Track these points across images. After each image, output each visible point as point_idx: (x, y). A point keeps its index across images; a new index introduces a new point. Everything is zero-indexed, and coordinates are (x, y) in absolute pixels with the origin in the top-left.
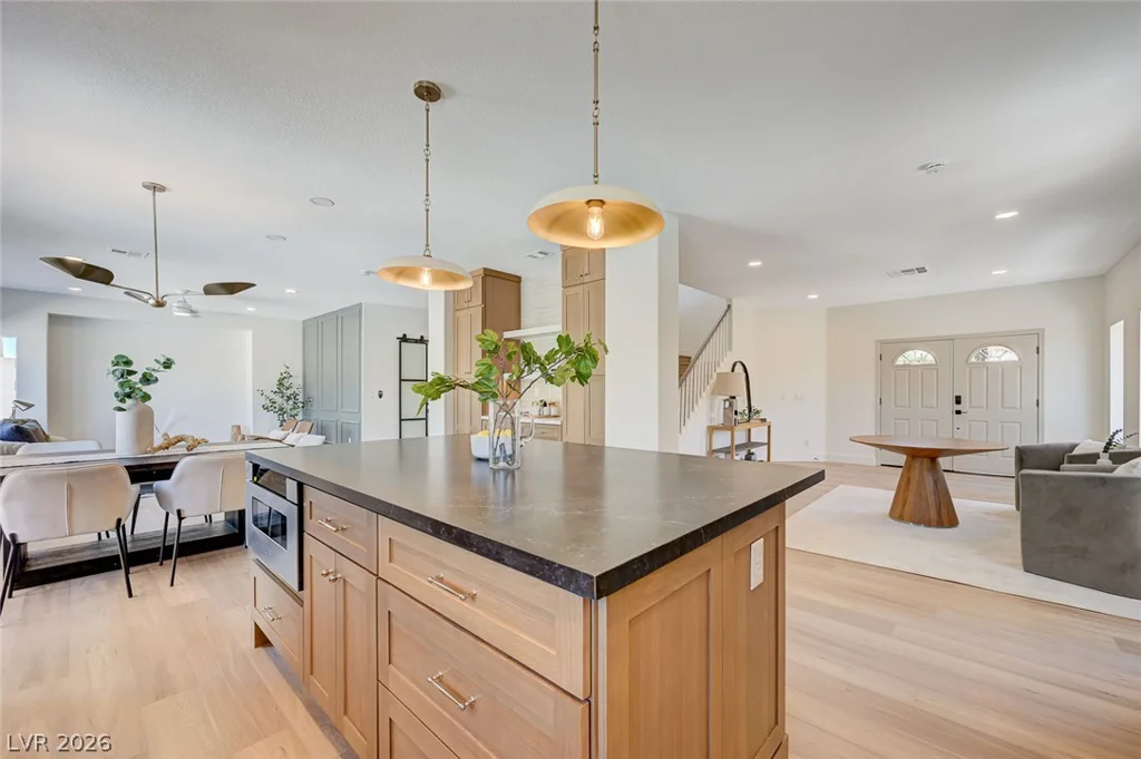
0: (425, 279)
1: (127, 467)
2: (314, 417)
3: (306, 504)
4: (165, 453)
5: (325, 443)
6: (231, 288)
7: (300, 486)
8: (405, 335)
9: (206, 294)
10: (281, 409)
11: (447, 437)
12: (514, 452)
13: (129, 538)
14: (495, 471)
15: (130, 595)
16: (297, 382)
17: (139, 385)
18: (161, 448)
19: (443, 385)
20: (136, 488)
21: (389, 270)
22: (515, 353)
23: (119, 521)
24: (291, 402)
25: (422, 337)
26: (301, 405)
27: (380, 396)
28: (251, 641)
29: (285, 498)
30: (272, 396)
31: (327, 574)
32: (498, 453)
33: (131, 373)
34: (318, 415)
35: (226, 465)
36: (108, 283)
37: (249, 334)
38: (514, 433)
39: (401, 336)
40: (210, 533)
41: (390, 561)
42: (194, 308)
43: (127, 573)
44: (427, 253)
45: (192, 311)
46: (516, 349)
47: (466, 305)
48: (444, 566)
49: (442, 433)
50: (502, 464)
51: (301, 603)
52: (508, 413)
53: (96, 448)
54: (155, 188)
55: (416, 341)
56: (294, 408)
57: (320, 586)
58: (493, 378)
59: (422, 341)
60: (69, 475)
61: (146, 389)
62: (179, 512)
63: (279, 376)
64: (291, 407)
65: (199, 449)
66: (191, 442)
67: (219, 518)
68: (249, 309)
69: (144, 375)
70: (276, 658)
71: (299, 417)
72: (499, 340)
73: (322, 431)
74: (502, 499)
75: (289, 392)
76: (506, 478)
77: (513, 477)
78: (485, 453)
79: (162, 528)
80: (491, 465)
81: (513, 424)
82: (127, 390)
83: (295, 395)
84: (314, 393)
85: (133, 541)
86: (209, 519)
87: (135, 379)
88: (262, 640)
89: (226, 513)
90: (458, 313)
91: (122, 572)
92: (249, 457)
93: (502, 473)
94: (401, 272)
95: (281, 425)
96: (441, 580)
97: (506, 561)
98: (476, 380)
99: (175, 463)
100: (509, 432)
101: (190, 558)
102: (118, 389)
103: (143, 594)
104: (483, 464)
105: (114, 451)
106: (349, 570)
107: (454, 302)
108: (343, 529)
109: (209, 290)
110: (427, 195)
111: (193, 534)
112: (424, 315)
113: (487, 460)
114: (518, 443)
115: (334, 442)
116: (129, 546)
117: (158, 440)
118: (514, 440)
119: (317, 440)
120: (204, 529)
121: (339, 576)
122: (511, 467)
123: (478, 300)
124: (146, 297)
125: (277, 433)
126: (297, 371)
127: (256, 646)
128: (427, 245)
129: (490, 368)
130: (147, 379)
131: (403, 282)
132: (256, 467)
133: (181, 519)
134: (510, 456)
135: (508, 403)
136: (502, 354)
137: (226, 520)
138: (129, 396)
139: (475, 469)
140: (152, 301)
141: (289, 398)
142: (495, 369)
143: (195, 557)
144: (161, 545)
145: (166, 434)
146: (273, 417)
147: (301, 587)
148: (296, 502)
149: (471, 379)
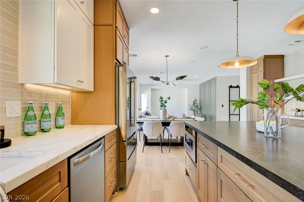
0: (237, 65)
1: (162, 123)
2: (203, 112)
3: (197, 138)
4: (168, 120)
5: (205, 120)
6: (182, 78)
7: (196, 133)
8: (231, 85)
9: (177, 80)
10: (194, 110)
11: (247, 122)
12: (277, 130)
13: (162, 139)
14: (267, 138)
15: (162, 152)
16: (198, 102)
17: (164, 104)
18: (168, 119)
19: (243, 102)
20: (163, 127)
21: (223, 64)
22: (278, 88)
23: (160, 134)
24: (197, 108)
25: (238, 85)
26: (199, 109)
27: (223, 106)
28: (185, 173)
29: (192, 135)
30: (192, 106)
31: (203, 161)
32: (269, 130)
33: (163, 101)
34: (204, 112)
35: (180, 124)
36: (159, 80)
37: (187, 89)
38: (277, 123)
39: (230, 86)
40: (177, 141)
41: (221, 162)
42: (175, 84)
43: (162, 147)
44: (238, 55)
45: (174, 85)
46: (278, 86)
47: (256, 71)
48: (241, 171)
49: (246, 120)
50: (271, 135)
51: (196, 166)
52: (274, 114)
53: (157, 118)
54: (167, 56)
55: (235, 87)
56: (197, 110)
57: (201, 164)
58: (266, 99)
59: (238, 87)
60: (153, 123)
61: (166, 104)
62: (171, 134)
63: (193, 101)
64: (197, 109)
65: (175, 119)
66: (173, 118)
67: (179, 138)
68: (187, 83)
69: (165, 101)
70: (190, 180)
71: (199, 112)
72: (270, 83)
73: (205, 117)
74: (271, 150)
75: (196, 105)
76: (273, 141)
77: (277, 141)
78: (262, 129)
79: (168, 138)
80: (265, 135)
81: (277, 119)
82: (162, 105)
83: (198, 106)
84: (202, 105)
85: (163, 140)
86: (177, 138)
87: (163, 102)
88: (187, 174)
89: (181, 137)
90: (252, 75)
91: (161, 146)
92: (185, 123)
93: (271, 139)
94: (227, 64)
95: (194, 114)
96: (240, 175)
97: (269, 177)
98: (258, 100)
99: (170, 123)
100: (275, 122)
101: (173, 147)
102: (160, 104)
103: (164, 153)
104: (262, 134)
105: (160, 118)
106: (209, 161)
107: (251, 71)
108: (207, 148)
109: (177, 79)
110: (238, 34)
111: (174, 141)
112: (238, 77)
113: (263, 133)
114: (280, 127)
115: (208, 120)
116: (162, 141)
117: (167, 117)
118: (277, 126)
119: (203, 119)
120: (176, 140)
121: (206, 162)
122: (276, 137)
123: (261, 68)
124: (165, 82)
125: (193, 117)
126: (198, 99)
127: (186, 175)
128: (238, 52)
129: (265, 95)
130: (166, 102)
131: (229, 67)
132: (186, 125)
133: (171, 136)
134: (275, 132)
135: (274, 109)
136: (271, 89)
137: (181, 139)
138: (162, 106)
139: (258, 135)
140: (166, 83)
141: (196, 107)
142: (267, 95)
143: (174, 147)
144: (167, 142)
145: (169, 115)
146: (192, 112)
147: (196, 162)
148: (195, 137)
149: (256, 100)
